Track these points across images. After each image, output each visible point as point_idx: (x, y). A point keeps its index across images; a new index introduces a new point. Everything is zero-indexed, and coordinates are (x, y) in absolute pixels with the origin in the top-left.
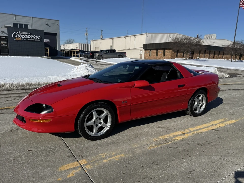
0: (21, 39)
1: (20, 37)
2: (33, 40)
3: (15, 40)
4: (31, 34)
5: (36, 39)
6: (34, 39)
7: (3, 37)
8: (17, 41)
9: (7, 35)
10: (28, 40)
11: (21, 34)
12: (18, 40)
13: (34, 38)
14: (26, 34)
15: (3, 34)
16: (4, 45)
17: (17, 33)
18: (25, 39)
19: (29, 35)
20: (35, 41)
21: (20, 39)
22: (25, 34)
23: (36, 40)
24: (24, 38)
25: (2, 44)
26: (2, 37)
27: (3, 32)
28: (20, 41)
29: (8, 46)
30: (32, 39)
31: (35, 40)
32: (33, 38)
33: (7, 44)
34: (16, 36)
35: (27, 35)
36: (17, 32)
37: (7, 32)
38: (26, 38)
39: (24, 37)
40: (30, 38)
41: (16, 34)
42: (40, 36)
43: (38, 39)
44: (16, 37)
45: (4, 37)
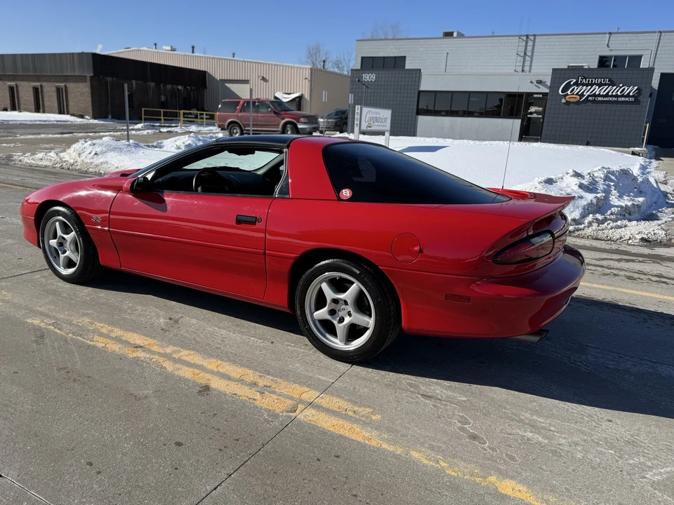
0: (581, 99)
1: (577, 94)
2: (614, 99)
3: (563, 101)
4: (612, 83)
5: (623, 96)
6: (617, 96)
7: (538, 96)
8: (568, 103)
9: (547, 91)
10: (600, 99)
11: (583, 85)
12: (572, 102)
13: (619, 93)
14: (597, 85)
15: (539, 88)
16: (535, 115)
17: (572, 83)
18: (590, 98)
19: (605, 85)
20: (617, 102)
21: (578, 97)
22: (592, 85)
23: (623, 99)
24: (589, 96)
25: (531, 113)
26: (536, 96)
27: (540, 82)
28: (578, 103)
29: (543, 118)
30: (612, 96)
31: (620, 99)
32: (614, 94)
33: (543, 113)
34: (569, 92)
35: (600, 85)
36: (575, 80)
37: (548, 83)
38: (594, 95)
39: (588, 93)
40: (607, 95)
41: (572, 86)
42: (636, 87)
43: (628, 96)
44: (567, 95)
45: (541, 96)
